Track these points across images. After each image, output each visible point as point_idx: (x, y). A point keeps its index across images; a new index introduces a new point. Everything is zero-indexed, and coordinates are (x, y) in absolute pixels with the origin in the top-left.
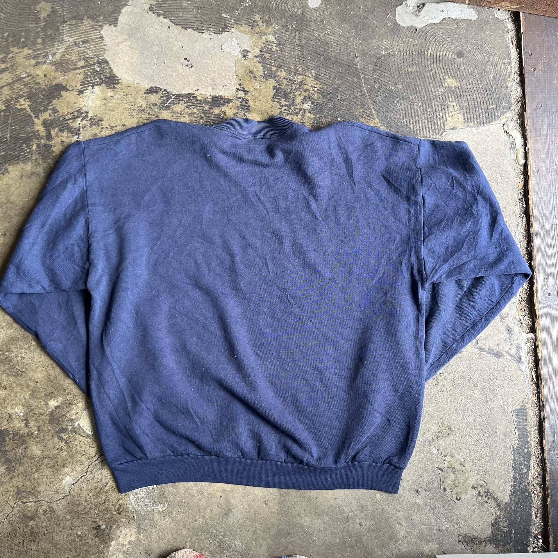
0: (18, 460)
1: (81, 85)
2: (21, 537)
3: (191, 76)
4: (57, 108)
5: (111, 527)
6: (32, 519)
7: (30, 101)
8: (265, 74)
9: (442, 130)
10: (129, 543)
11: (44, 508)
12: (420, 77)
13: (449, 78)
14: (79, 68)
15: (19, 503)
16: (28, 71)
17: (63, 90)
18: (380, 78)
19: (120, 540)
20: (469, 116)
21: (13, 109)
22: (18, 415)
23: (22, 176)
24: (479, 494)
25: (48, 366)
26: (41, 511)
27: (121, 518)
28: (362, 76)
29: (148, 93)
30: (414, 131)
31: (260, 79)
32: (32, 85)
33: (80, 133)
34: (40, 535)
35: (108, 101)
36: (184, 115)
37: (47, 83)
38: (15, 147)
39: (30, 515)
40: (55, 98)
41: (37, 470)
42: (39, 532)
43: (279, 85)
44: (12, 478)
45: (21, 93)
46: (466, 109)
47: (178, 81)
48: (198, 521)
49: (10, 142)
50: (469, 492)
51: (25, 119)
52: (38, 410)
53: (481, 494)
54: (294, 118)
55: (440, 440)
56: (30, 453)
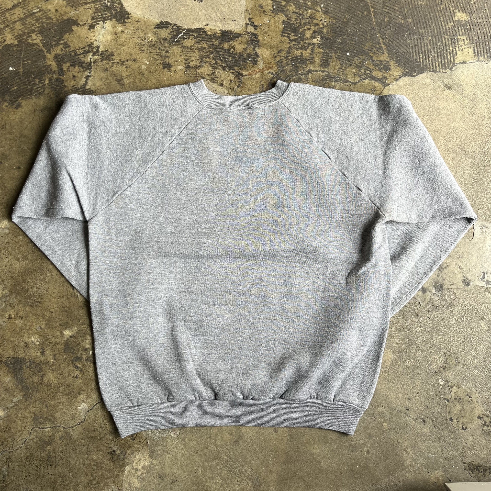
0: (35, 387)
1: (92, 20)
2: (38, 462)
3: (201, 10)
4: (68, 43)
5: (126, 452)
6: (49, 444)
7: (42, 36)
8: (274, 9)
9: (451, 65)
10: (142, 467)
11: (60, 433)
12: (430, 10)
13: (459, 12)
14: (89, 3)
15: (37, 429)
16: (40, 5)
17: (74, 25)
18: (390, 12)
19: (134, 464)
20: (479, 50)
21: (25, 44)
22: (34, 344)
23: (35, 111)
24: (485, 424)
25: (63, 297)
26: (57, 436)
27: (135, 443)
28: (373, 9)
29: (158, 28)
30: (423, 65)
31: (269, 14)
32: (44, 20)
33: (91, 68)
34: (57, 459)
35: (118, 35)
36: (194, 50)
37: (58, 18)
38: (28, 82)
39: (47, 440)
40: (66, 33)
41: (54, 397)
42: (55, 456)
43: (288, 19)
44: (29, 405)
45: (33, 28)
46: (476, 43)
47: (188, 15)
48: (209, 448)
49: (23, 76)
50: (475, 423)
51: (37, 54)
52: (53, 339)
53: (487, 424)
54: (303, 53)
55: (447, 372)
56: (47, 381)
